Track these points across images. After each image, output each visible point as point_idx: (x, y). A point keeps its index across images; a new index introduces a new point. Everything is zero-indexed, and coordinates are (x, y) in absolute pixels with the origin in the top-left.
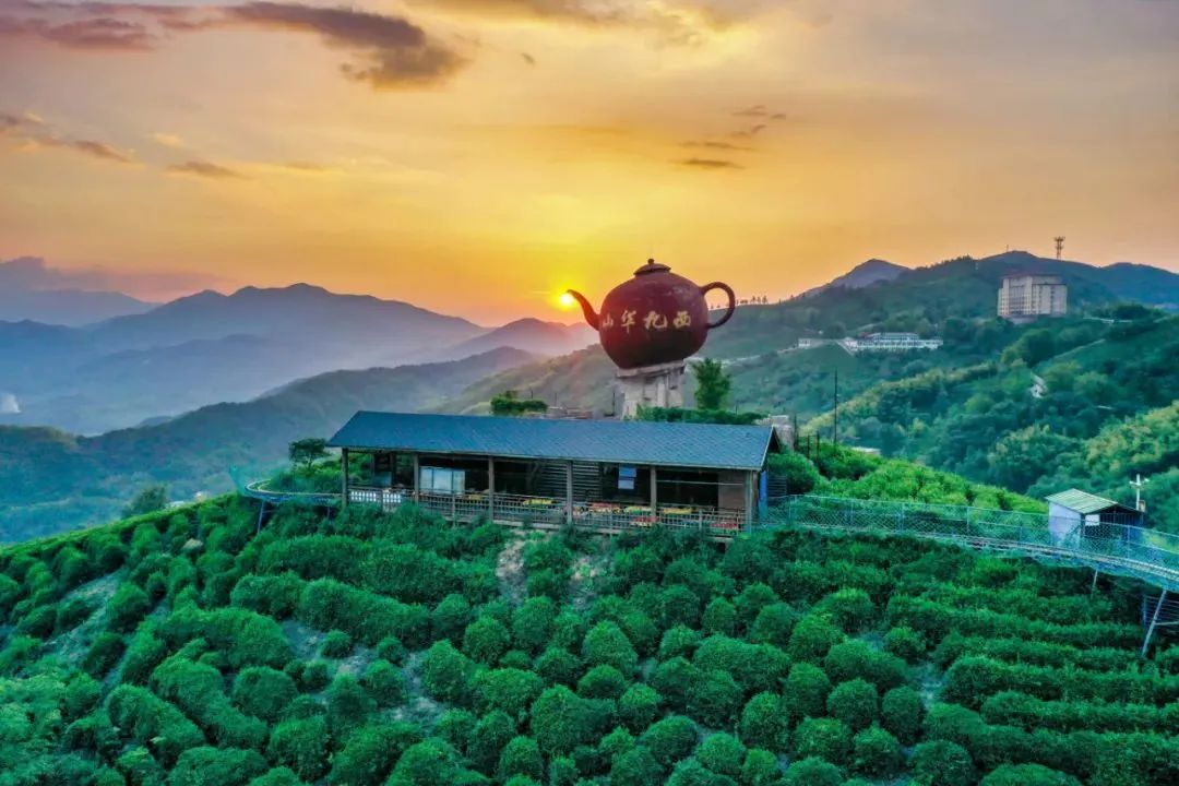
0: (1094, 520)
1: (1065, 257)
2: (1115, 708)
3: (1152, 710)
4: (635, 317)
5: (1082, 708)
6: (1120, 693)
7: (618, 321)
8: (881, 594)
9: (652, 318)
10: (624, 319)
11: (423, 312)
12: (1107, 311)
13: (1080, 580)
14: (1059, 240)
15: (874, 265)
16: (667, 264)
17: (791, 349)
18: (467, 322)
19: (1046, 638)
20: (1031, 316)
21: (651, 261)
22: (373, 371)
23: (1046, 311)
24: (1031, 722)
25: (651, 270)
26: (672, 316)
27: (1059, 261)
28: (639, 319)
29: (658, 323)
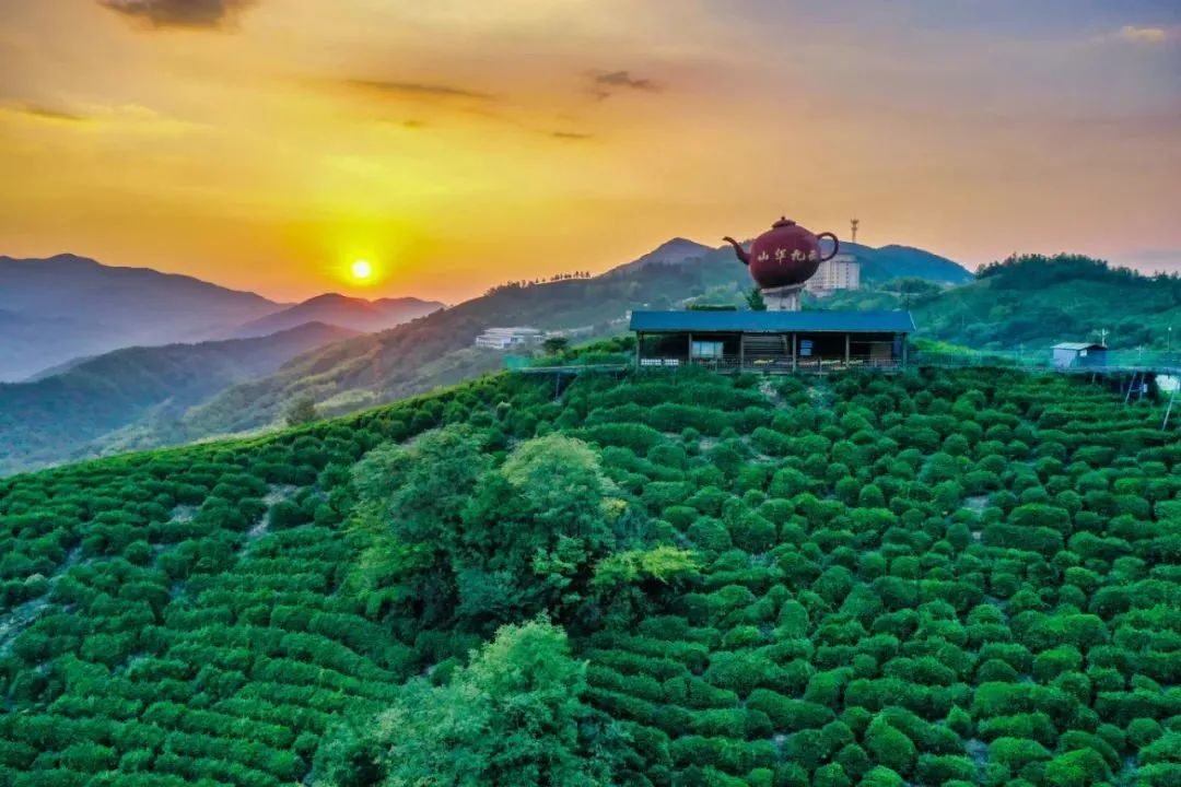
0: (1084, 354)
1: (859, 241)
2: (1123, 423)
3: (1139, 422)
4: (785, 253)
5: (1110, 423)
6: (1123, 416)
7: (772, 255)
8: (990, 393)
9: (796, 254)
10: (777, 254)
11: (210, 286)
12: (895, 285)
13: (1085, 378)
14: (855, 222)
15: (678, 243)
16: (794, 220)
17: (619, 320)
18: (261, 298)
19: (1080, 401)
20: (829, 290)
21: (783, 218)
22: (171, 347)
23: (842, 285)
24: (1087, 432)
25: (784, 224)
26: (807, 254)
27: (853, 244)
28: (788, 254)
29: (801, 256)
